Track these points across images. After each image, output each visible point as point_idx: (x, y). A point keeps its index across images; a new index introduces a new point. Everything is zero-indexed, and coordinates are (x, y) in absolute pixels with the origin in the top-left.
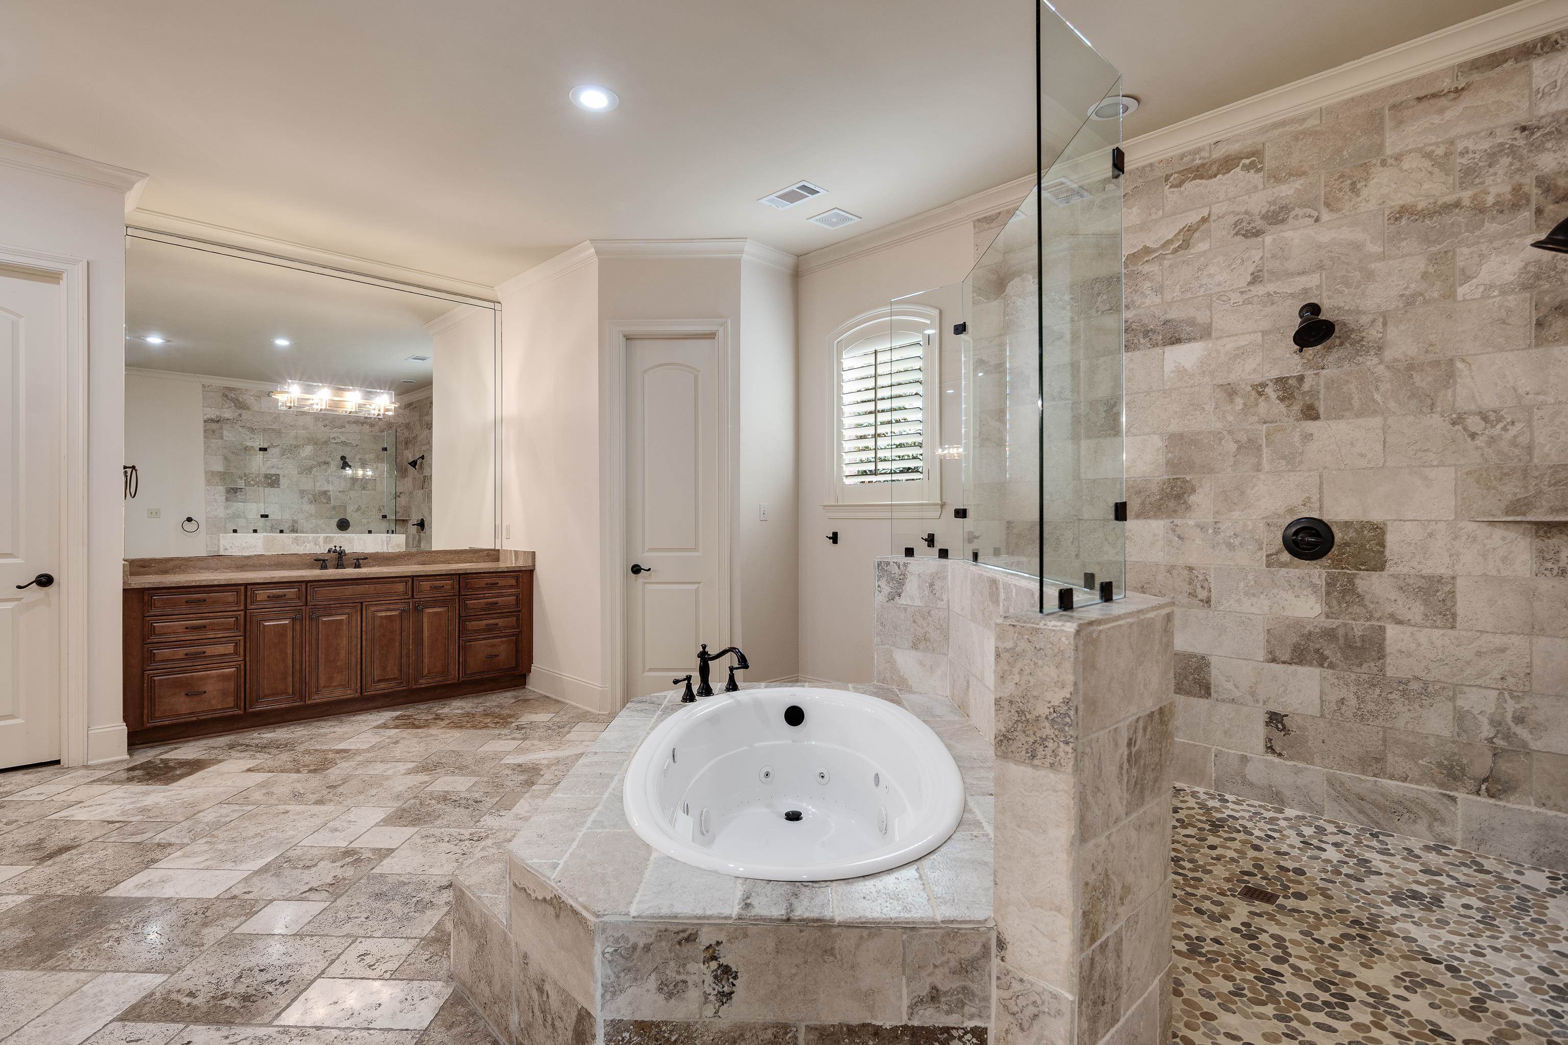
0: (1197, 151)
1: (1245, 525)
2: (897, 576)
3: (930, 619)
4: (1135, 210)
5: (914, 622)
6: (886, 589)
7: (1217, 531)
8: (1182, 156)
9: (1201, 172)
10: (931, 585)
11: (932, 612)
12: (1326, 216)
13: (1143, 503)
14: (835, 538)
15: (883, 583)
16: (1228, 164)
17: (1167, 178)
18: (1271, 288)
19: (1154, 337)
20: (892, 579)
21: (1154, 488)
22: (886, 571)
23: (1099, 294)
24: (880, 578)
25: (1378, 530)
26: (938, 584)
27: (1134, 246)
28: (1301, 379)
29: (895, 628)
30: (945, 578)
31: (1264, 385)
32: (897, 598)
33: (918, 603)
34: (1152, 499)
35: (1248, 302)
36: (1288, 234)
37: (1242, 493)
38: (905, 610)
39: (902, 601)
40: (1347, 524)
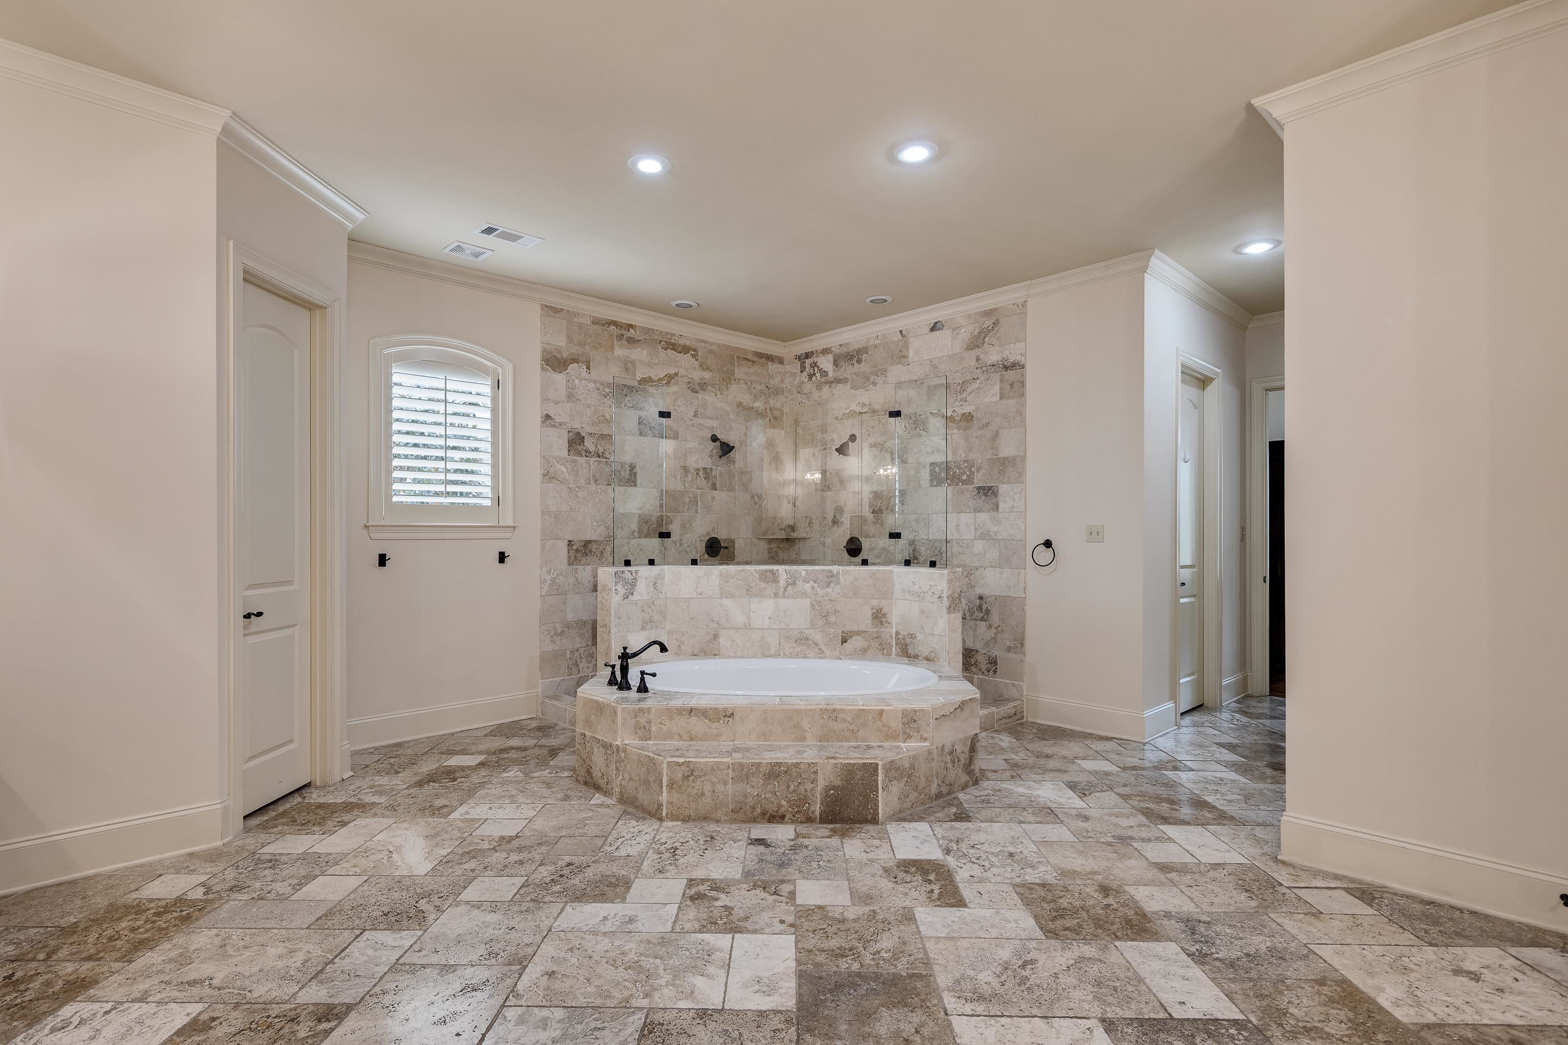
0: (673, 335)
1: (692, 541)
2: (630, 580)
3: (654, 607)
4: (645, 351)
5: (643, 611)
6: (622, 591)
7: (681, 545)
8: (667, 334)
9: (672, 346)
10: (655, 584)
11: (655, 602)
12: (719, 395)
13: (648, 529)
14: (383, 560)
15: (619, 587)
16: (685, 350)
17: (660, 342)
18: (702, 421)
19: (655, 431)
20: (627, 583)
21: (654, 520)
22: (622, 577)
23: (626, 395)
24: (616, 583)
25: (733, 541)
26: (659, 582)
27: (644, 374)
28: (711, 469)
29: (629, 618)
30: (664, 578)
31: (698, 469)
32: (630, 596)
33: (646, 597)
34: (653, 527)
35: (693, 426)
36: (707, 397)
37: (691, 524)
38: (636, 603)
39: (634, 598)
40: (725, 540)
